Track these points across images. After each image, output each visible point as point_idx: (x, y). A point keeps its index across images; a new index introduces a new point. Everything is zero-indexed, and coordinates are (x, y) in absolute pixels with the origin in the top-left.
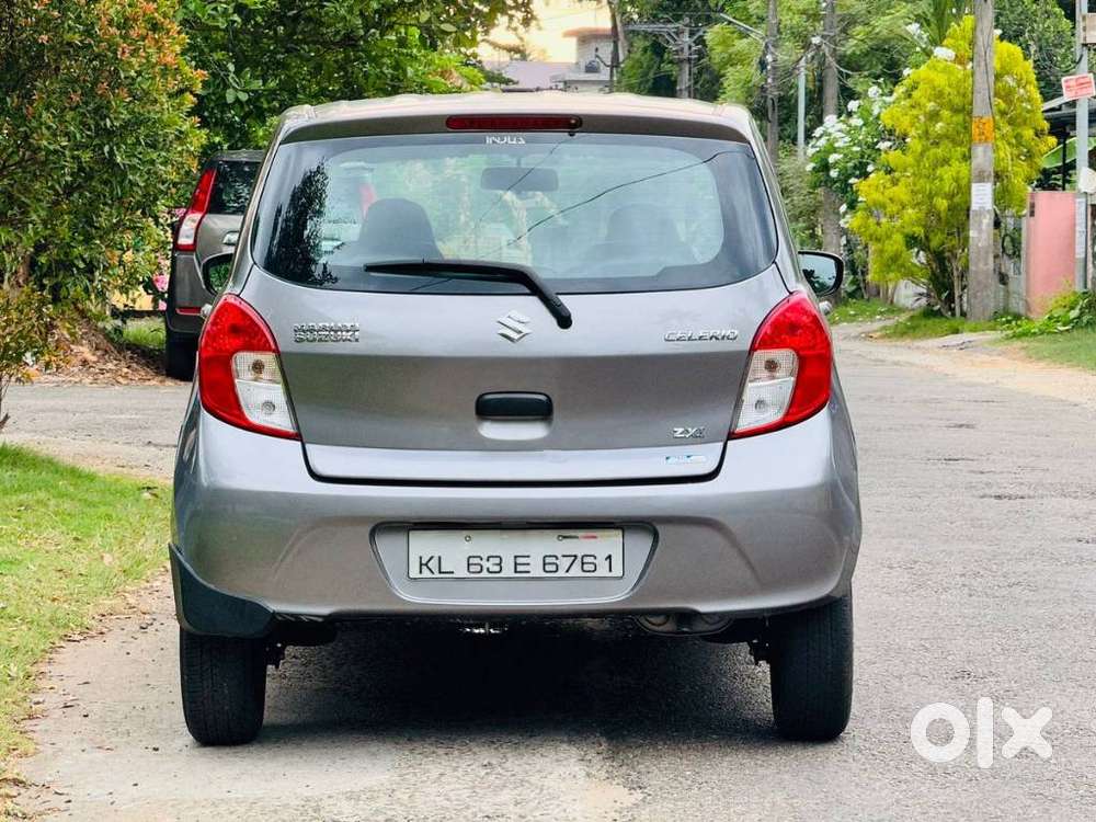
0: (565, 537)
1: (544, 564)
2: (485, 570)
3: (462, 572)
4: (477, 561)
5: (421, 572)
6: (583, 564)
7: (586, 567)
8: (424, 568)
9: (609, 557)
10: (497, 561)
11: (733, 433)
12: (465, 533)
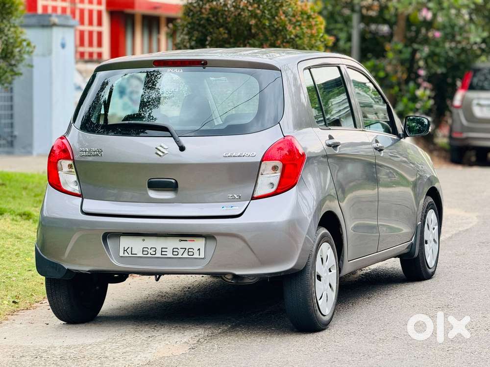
0: (182, 240)
1: (173, 252)
2: (149, 253)
3: (140, 255)
4: (146, 249)
5: (124, 254)
6: (188, 252)
7: (190, 253)
8: (125, 252)
9: (199, 249)
10: (154, 250)
11: (254, 197)
12: (143, 238)
